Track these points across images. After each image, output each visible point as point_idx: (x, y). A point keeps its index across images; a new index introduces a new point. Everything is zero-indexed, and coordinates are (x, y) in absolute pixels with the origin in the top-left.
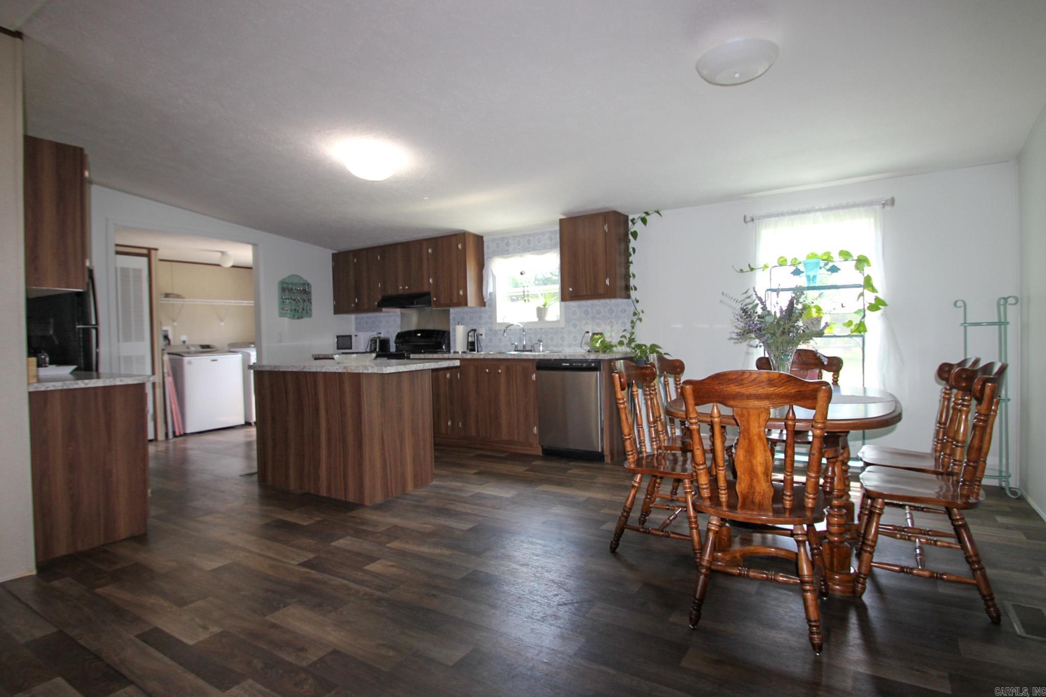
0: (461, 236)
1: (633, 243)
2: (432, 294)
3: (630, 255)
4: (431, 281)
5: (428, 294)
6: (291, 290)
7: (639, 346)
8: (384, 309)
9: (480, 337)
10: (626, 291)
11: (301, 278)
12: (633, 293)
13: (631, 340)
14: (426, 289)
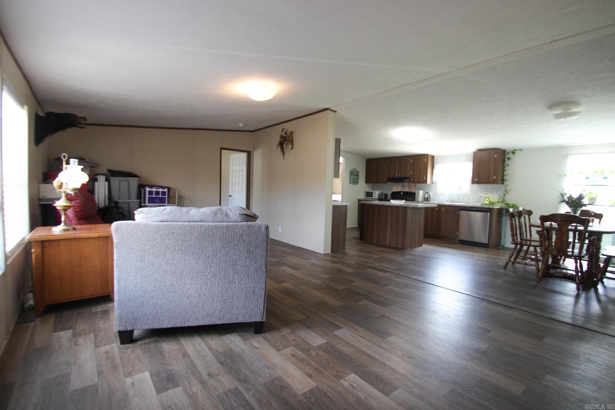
0: (425, 156)
1: (507, 162)
2: (411, 178)
3: (505, 167)
4: (411, 173)
5: (409, 178)
6: (353, 174)
7: (507, 204)
8: (388, 183)
9: (430, 196)
10: (503, 181)
11: (356, 169)
12: (506, 183)
13: (503, 201)
14: (408, 176)
